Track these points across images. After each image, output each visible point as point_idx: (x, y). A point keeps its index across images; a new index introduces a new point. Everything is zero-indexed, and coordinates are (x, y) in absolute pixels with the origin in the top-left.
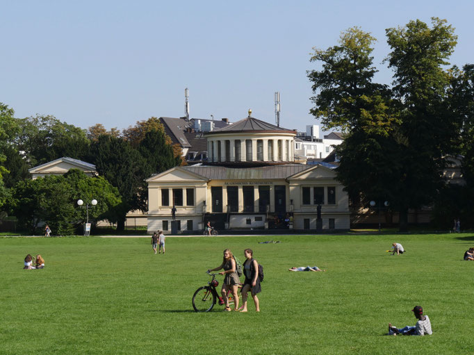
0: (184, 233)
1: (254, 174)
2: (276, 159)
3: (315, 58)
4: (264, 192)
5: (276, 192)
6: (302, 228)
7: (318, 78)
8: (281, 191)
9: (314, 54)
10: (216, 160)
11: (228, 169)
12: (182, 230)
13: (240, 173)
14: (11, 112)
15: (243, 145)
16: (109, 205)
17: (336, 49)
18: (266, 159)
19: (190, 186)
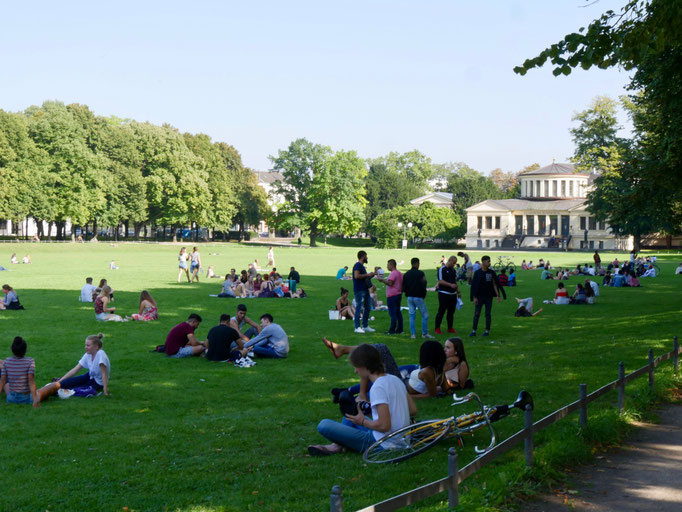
0: (492, 249)
1: (547, 206)
2: (567, 195)
3: (577, 118)
4: (554, 220)
5: (563, 220)
6: (579, 247)
7: (578, 133)
8: (566, 219)
9: (575, 116)
10: (529, 195)
11: (529, 202)
12: (491, 247)
13: (536, 205)
14: (429, 160)
15: (542, 184)
16: (446, 227)
17: (590, 112)
18: (559, 195)
19: (498, 214)
